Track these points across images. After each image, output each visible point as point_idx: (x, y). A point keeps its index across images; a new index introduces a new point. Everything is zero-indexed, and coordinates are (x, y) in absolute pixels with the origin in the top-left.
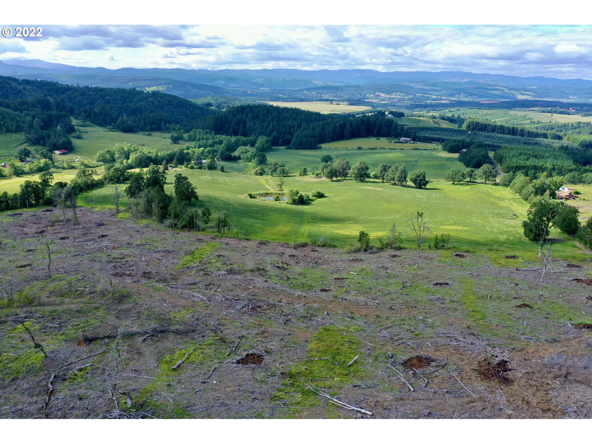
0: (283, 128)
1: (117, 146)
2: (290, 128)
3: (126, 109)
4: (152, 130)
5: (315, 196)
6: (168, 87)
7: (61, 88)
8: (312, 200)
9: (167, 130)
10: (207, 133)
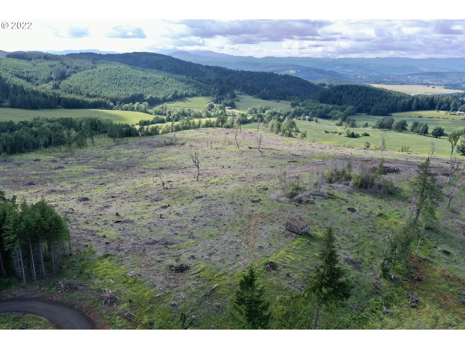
0: (368, 101)
1: (259, 106)
2: (373, 101)
3: (266, 86)
4: (281, 99)
5: (363, 135)
6: (297, 72)
7: (227, 71)
8: (360, 137)
9: (290, 99)
10: (315, 102)
